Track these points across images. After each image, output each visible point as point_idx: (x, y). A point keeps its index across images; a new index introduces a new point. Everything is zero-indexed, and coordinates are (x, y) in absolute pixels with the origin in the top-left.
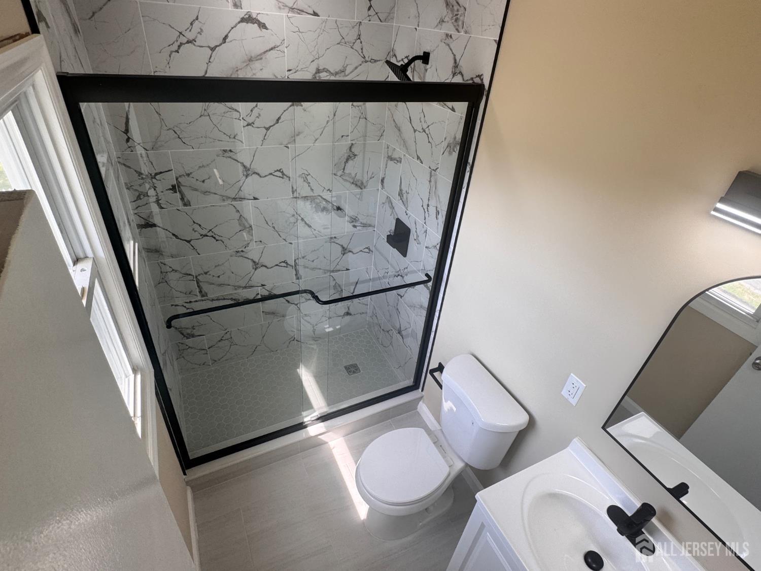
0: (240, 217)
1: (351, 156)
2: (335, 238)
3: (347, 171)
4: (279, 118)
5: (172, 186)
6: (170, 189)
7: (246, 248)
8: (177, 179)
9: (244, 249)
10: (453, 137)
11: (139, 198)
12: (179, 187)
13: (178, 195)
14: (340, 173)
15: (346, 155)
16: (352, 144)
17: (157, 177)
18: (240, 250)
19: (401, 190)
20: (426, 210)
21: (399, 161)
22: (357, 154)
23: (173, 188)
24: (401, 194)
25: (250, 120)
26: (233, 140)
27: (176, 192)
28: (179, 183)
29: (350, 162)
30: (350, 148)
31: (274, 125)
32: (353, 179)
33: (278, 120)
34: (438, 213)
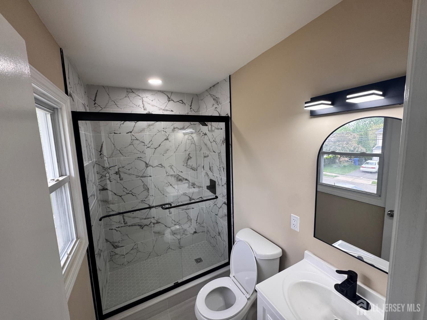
0: (144, 185)
1: (189, 158)
2: (186, 193)
3: (188, 164)
4: (160, 145)
5: (116, 172)
6: (115, 173)
7: (146, 199)
8: (118, 169)
9: (145, 199)
10: (223, 138)
11: (102, 177)
12: (119, 172)
13: (118, 175)
14: (185, 165)
15: (187, 158)
16: (189, 153)
17: (110, 169)
18: (143, 200)
19: (210, 167)
20: (220, 170)
21: (208, 156)
22: (192, 157)
23: (117, 173)
24: (210, 169)
25: (149, 146)
26: (142, 153)
27: (117, 174)
28: (119, 171)
29: (189, 160)
30: (189, 155)
31: (158, 147)
32: (191, 167)
33: (159, 146)
34: (224, 169)
